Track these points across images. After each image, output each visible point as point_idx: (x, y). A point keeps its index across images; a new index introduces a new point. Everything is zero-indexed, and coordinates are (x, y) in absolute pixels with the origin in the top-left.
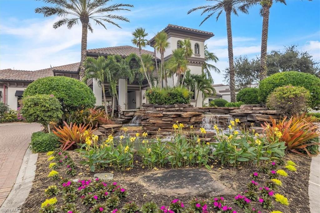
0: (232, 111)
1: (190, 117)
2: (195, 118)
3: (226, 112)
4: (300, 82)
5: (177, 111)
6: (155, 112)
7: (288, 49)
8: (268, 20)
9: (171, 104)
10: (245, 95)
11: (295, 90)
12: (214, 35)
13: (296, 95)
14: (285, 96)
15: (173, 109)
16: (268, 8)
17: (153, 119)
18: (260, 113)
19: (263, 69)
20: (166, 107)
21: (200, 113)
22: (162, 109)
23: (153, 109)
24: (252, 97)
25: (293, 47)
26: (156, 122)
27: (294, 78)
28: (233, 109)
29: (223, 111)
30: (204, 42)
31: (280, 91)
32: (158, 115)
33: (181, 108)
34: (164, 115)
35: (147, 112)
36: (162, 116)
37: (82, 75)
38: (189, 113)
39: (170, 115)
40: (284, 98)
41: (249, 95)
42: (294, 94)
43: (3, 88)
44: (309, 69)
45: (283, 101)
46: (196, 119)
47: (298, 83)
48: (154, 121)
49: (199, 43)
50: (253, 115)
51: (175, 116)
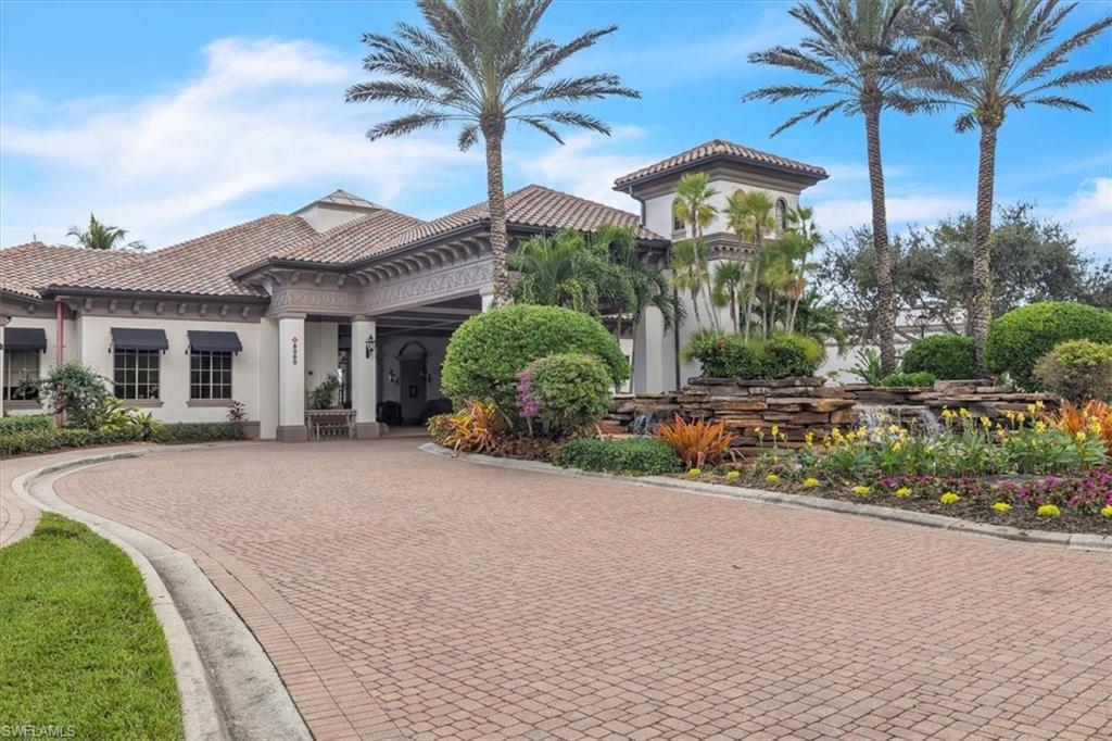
0: (914, 397)
1: (830, 413)
2: (840, 413)
3: (899, 398)
4: (1089, 328)
5: (801, 395)
6: (742, 399)
7: (1008, 213)
8: (993, 159)
9: (780, 378)
10: (934, 353)
11: (1096, 351)
12: (827, 177)
13: (1099, 360)
14: (1079, 361)
15: (791, 390)
16: (992, 130)
17: (735, 417)
18: (1001, 400)
19: (983, 286)
20: (774, 384)
21: (848, 401)
22: (764, 389)
23: (734, 392)
24: (954, 361)
25: (1021, 209)
26: (745, 423)
27: (1075, 320)
28: (918, 393)
29: (890, 396)
30: (799, 194)
31: (1066, 351)
32: (755, 407)
33: (810, 389)
34: (769, 405)
35: (713, 398)
36: (766, 407)
37: (503, 294)
38: (829, 400)
39: (787, 405)
40: (1075, 365)
41: (948, 356)
42: (1095, 359)
43: (56, 318)
44: (1070, 277)
45: (1074, 372)
46: (843, 417)
47: (1087, 331)
48: (739, 421)
49: (787, 197)
50: (984, 404)
51: (798, 409)
